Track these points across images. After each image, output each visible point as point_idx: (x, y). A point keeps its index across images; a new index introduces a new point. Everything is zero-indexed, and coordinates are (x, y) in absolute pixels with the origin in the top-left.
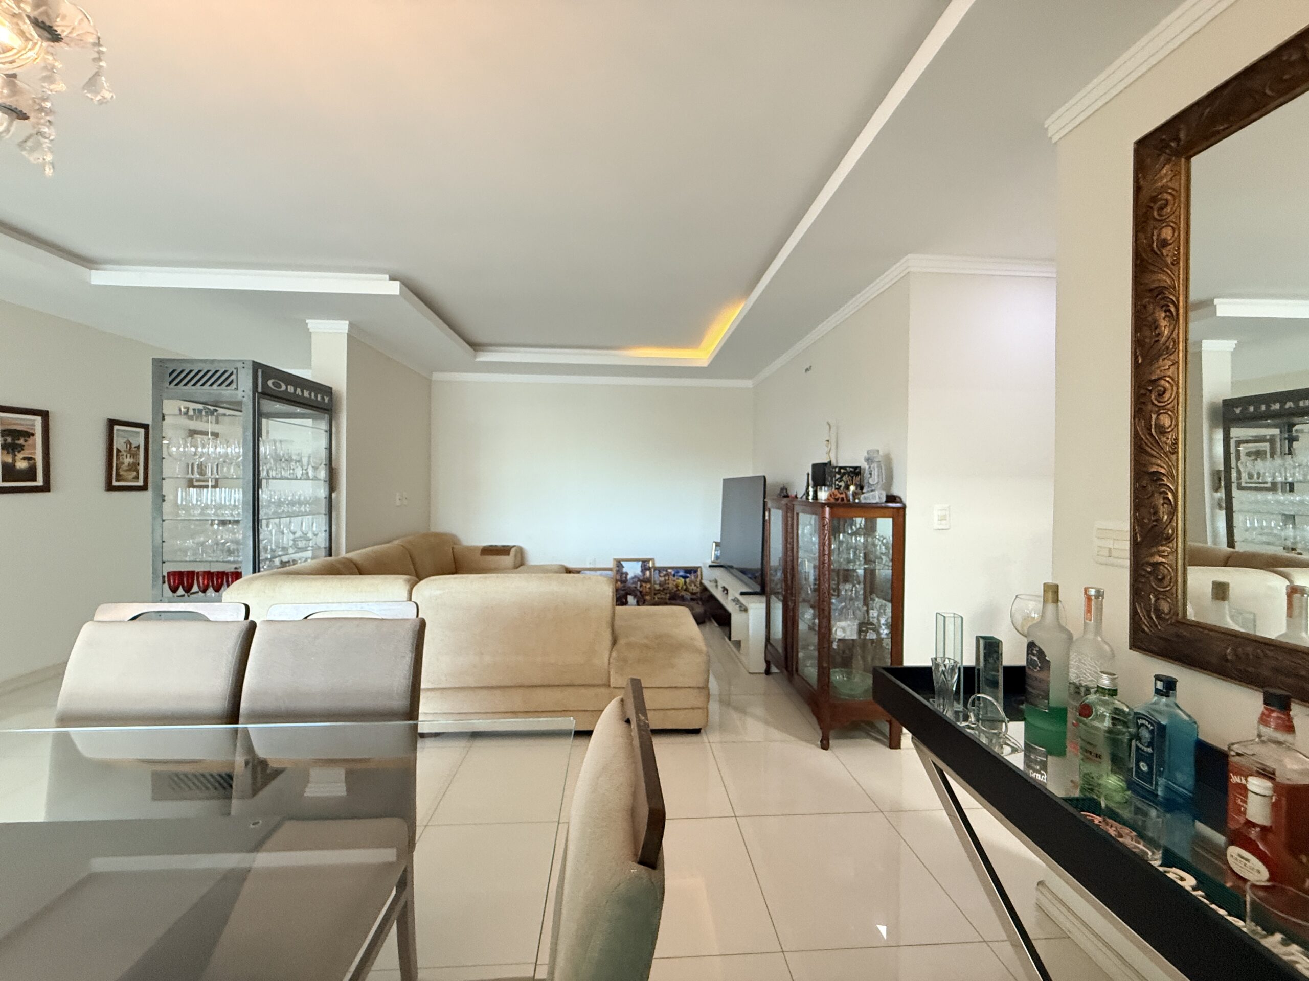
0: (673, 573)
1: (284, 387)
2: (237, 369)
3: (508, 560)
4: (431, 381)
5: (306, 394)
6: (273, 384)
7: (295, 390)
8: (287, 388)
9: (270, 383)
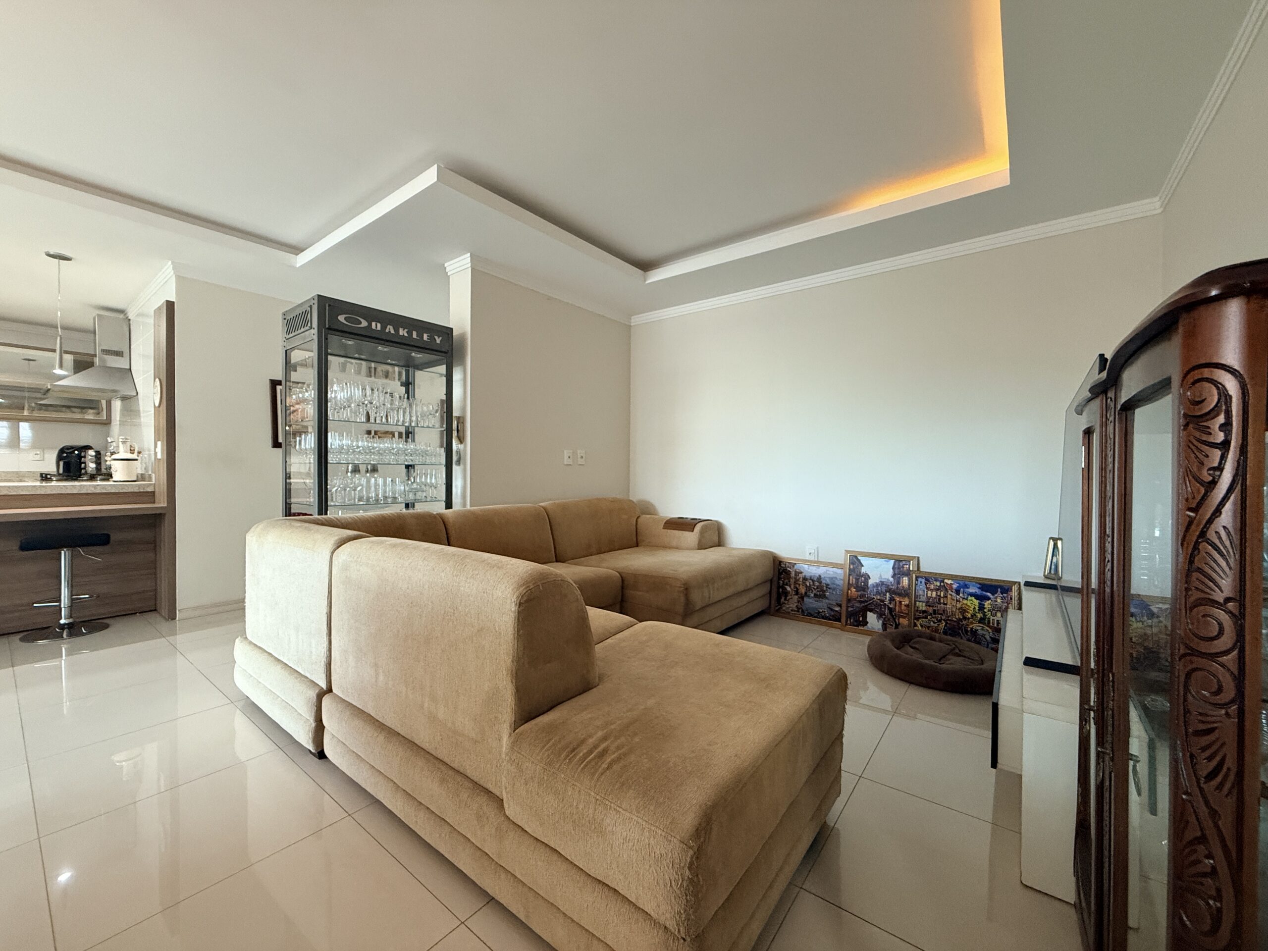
0: (955, 586)
1: (364, 324)
2: (311, 307)
3: (691, 538)
4: (630, 327)
5: (403, 332)
6: (345, 319)
7: (384, 327)
8: (370, 325)
9: (341, 318)
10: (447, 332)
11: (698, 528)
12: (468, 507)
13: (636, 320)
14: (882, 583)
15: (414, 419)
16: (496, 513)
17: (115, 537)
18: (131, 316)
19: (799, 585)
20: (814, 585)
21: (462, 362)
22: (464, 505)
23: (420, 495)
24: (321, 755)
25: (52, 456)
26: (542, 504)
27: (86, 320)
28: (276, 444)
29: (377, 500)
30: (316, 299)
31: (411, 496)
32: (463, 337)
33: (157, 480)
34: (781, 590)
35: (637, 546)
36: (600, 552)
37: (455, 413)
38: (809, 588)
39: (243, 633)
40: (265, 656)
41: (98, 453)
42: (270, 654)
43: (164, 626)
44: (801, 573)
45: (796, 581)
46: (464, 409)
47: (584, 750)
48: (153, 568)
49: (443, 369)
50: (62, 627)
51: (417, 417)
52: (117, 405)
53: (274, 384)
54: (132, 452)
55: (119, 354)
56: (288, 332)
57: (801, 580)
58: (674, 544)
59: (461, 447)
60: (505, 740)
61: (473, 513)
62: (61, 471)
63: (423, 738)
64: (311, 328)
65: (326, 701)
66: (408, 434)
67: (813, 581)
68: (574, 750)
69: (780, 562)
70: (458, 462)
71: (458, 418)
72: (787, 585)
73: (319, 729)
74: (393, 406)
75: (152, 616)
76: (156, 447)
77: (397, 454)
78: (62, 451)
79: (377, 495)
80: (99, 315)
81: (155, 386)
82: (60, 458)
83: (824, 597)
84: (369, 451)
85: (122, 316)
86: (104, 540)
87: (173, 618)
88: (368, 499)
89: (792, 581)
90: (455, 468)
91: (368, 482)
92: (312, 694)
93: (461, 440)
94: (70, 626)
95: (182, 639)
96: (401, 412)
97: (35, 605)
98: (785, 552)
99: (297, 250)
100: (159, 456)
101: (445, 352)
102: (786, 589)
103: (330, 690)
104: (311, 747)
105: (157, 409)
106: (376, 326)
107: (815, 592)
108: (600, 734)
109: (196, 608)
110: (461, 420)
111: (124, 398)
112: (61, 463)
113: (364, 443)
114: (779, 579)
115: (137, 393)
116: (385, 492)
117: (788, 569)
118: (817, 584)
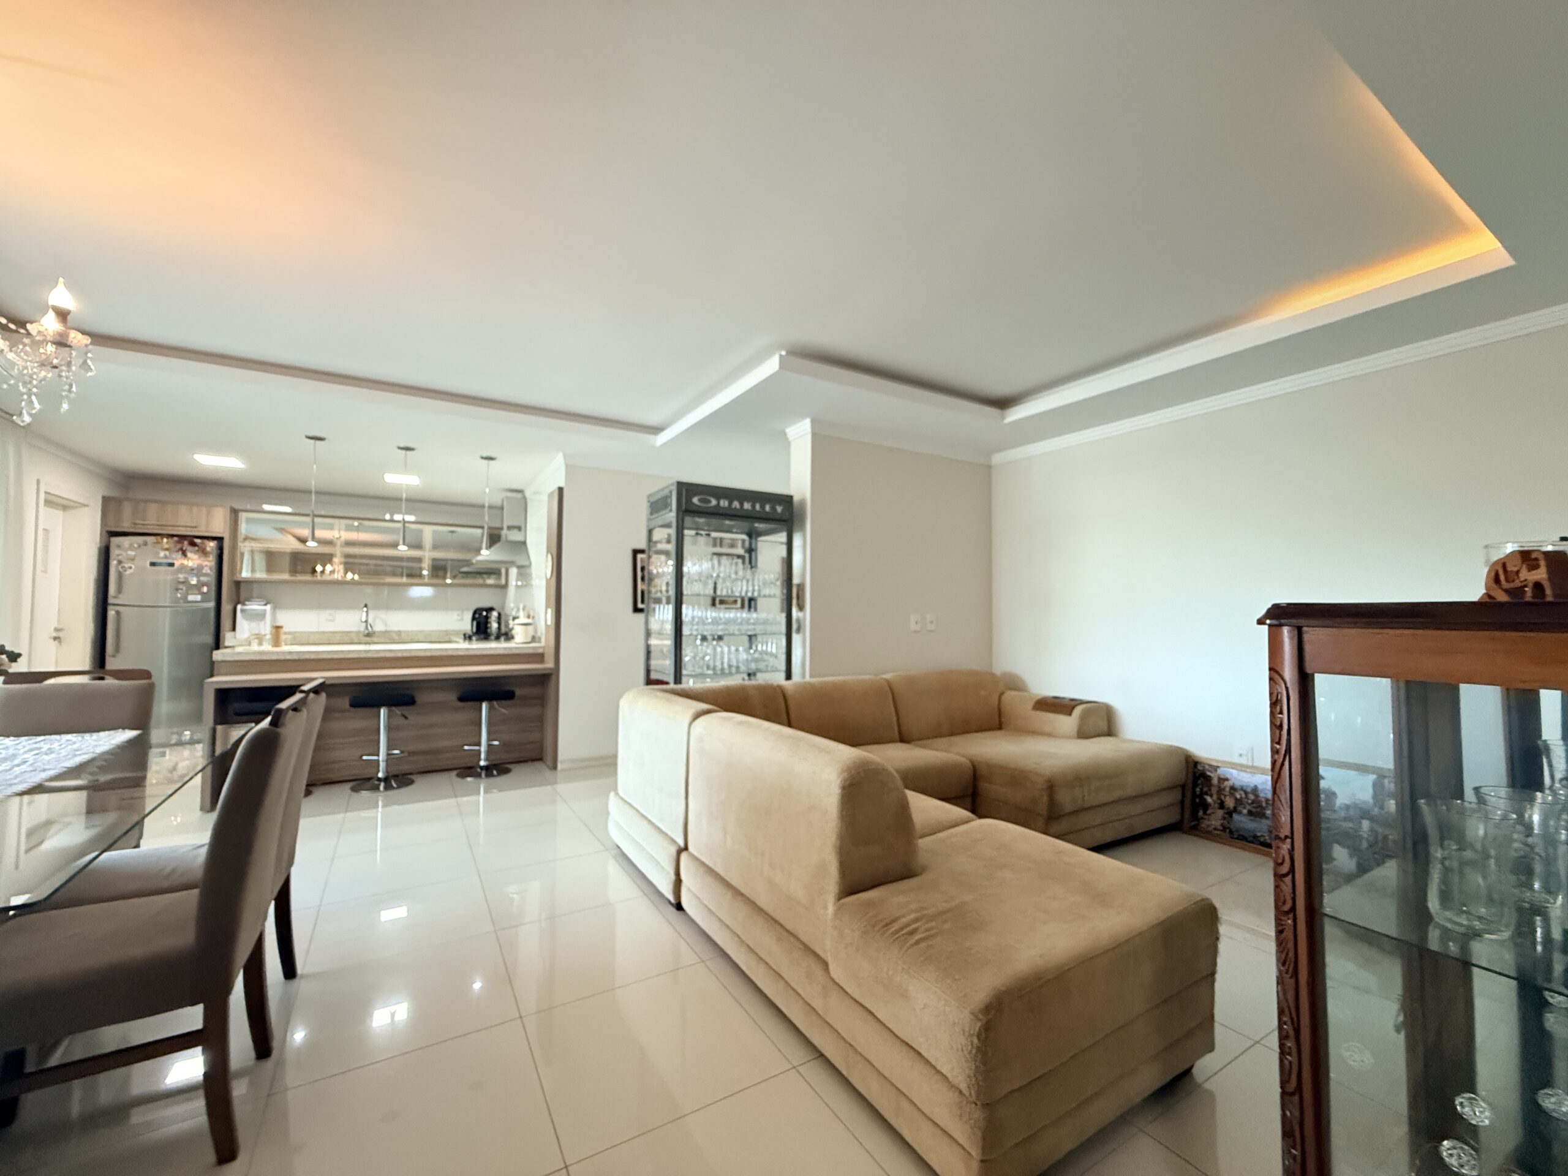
1: (714, 502)
2: (671, 492)
3: (1068, 723)
4: (989, 467)
5: (747, 506)
6: (700, 500)
7: (730, 503)
8: (719, 503)
9: (695, 500)
10: (787, 500)
11: (1078, 711)
12: (808, 678)
13: (997, 459)
14: (1356, 806)
15: (756, 588)
16: (836, 686)
17: (519, 692)
18: (528, 494)
19: (1225, 796)
20: (1247, 797)
21: (802, 528)
22: (804, 676)
23: (761, 666)
24: (679, 907)
25: (468, 616)
26: (887, 676)
27: (497, 501)
28: (637, 610)
29: (722, 669)
30: (675, 484)
31: (753, 666)
32: (803, 503)
33: (545, 642)
34: (1197, 800)
35: (1000, 727)
36: (952, 734)
37: (796, 580)
38: (1239, 802)
39: (615, 789)
40: (632, 812)
41: (499, 614)
42: (637, 810)
43: (548, 774)
44: (1227, 779)
45: (1220, 791)
46: (803, 575)
47: (896, 926)
48: (540, 720)
49: (782, 537)
50: (482, 768)
51: (759, 586)
52: (513, 571)
53: (636, 552)
54: (529, 617)
55: (519, 528)
56: (652, 513)
57: (1227, 789)
58: (1047, 729)
59: (801, 614)
60: (831, 909)
61: (811, 685)
62: (475, 630)
63: (763, 900)
64: (671, 511)
65: (684, 857)
66: (750, 603)
67: (1246, 793)
68: (887, 925)
69: (1196, 763)
70: (798, 630)
71: (798, 586)
72: (1207, 794)
73: (678, 882)
74: (738, 577)
75: (538, 764)
76: (546, 613)
77: (741, 624)
78: (475, 613)
79: (722, 663)
80: (507, 497)
81: (547, 561)
82: (474, 619)
83: (1263, 816)
84: (715, 622)
85: (519, 495)
86: (509, 696)
87: (555, 767)
88: (714, 668)
89: (1214, 790)
90: (796, 638)
91: (715, 649)
92: (673, 850)
93: (801, 608)
94: (487, 768)
95: (561, 788)
96: (745, 583)
97: (466, 748)
98: (1204, 750)
99: (656, 430)
100: (549, 622)
101: (785, 521)
102: (1205, 800)
103: (686, 848)
104: (671, 898)
105: (548, 581)
106: (724, 503)
107: (1248, 807)
108: (913, 916)
109: (574, 761)
110: (801, 587)
111: (520, 567)
112: (475, 623)
113: (711, 614)
114: (1195, 785)
115: (530, 563)
116: (729, 660)
117: (1208, 773)
118: (1252, 797)
